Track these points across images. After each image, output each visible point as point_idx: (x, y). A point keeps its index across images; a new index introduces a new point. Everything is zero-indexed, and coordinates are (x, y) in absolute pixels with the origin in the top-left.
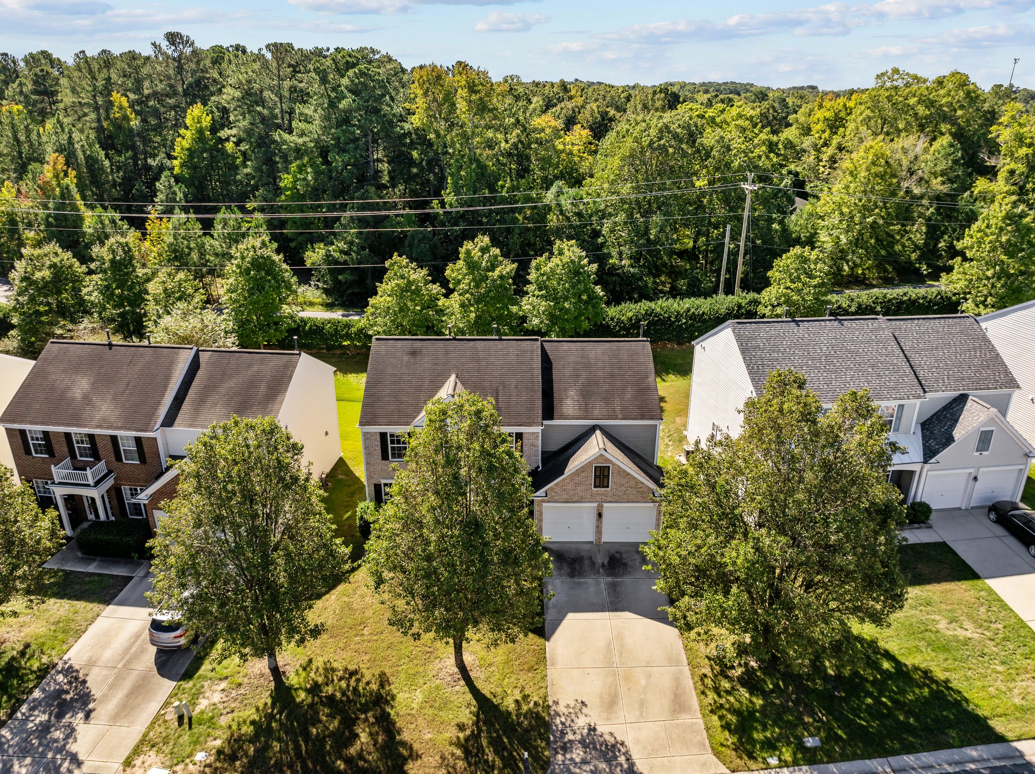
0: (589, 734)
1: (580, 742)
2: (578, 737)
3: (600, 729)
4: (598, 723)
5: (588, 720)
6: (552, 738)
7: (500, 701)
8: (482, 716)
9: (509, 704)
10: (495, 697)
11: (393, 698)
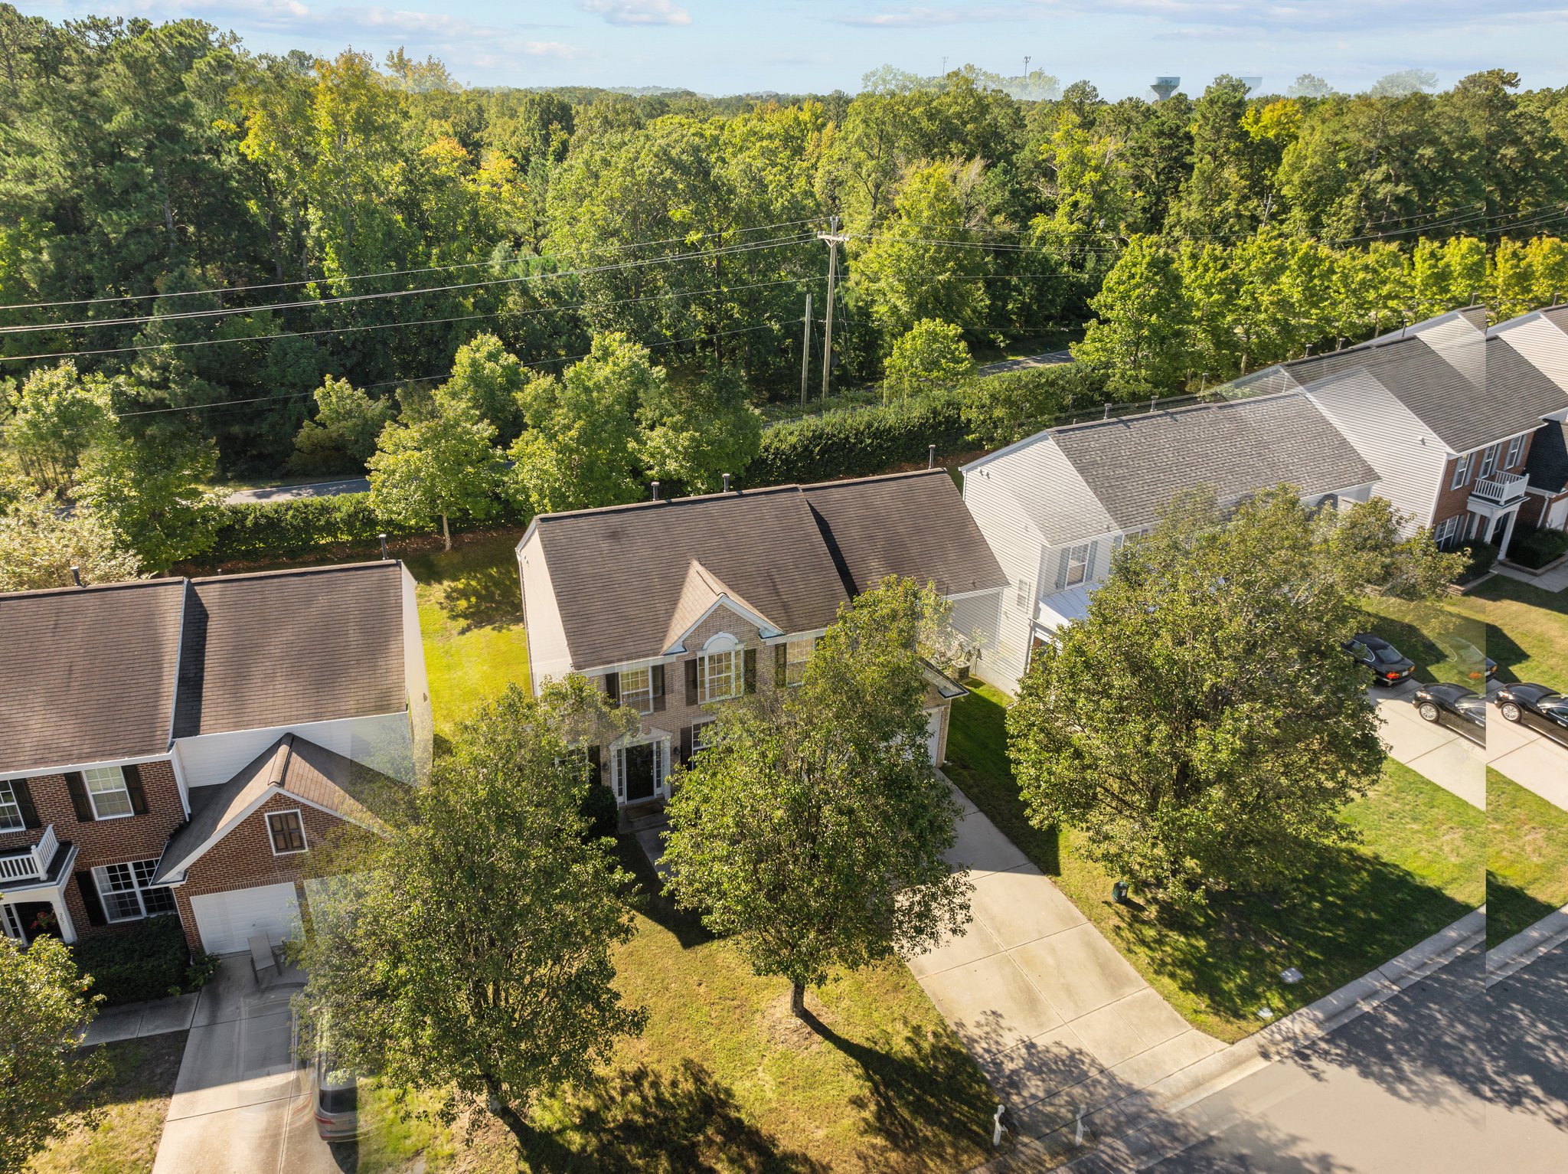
0: (1030, 1054)
1: (1028, 1070)
2: (1021, 1063)
3: (1041, 1042)
4: (1032, 1035)
5: (1016, 1035)
6: (988, 1077)
7: (887, 1048)
8: (877, 1077)
9: (901, 1047)
10: (876, 1043)
11: (728, 1092)
